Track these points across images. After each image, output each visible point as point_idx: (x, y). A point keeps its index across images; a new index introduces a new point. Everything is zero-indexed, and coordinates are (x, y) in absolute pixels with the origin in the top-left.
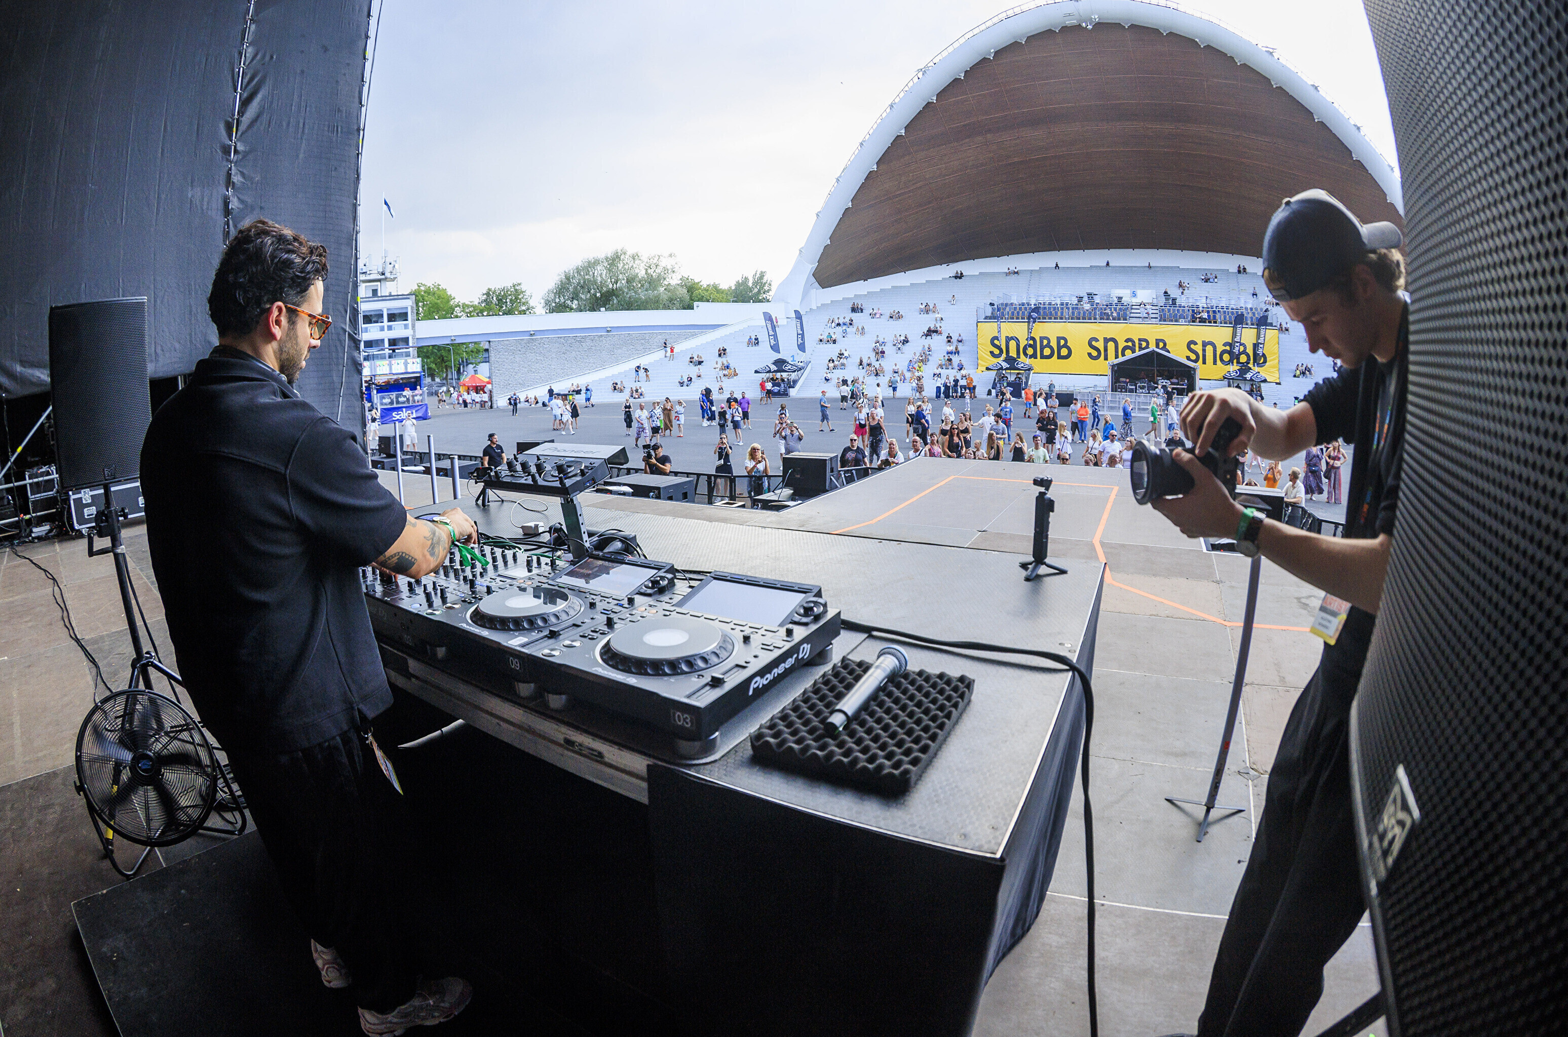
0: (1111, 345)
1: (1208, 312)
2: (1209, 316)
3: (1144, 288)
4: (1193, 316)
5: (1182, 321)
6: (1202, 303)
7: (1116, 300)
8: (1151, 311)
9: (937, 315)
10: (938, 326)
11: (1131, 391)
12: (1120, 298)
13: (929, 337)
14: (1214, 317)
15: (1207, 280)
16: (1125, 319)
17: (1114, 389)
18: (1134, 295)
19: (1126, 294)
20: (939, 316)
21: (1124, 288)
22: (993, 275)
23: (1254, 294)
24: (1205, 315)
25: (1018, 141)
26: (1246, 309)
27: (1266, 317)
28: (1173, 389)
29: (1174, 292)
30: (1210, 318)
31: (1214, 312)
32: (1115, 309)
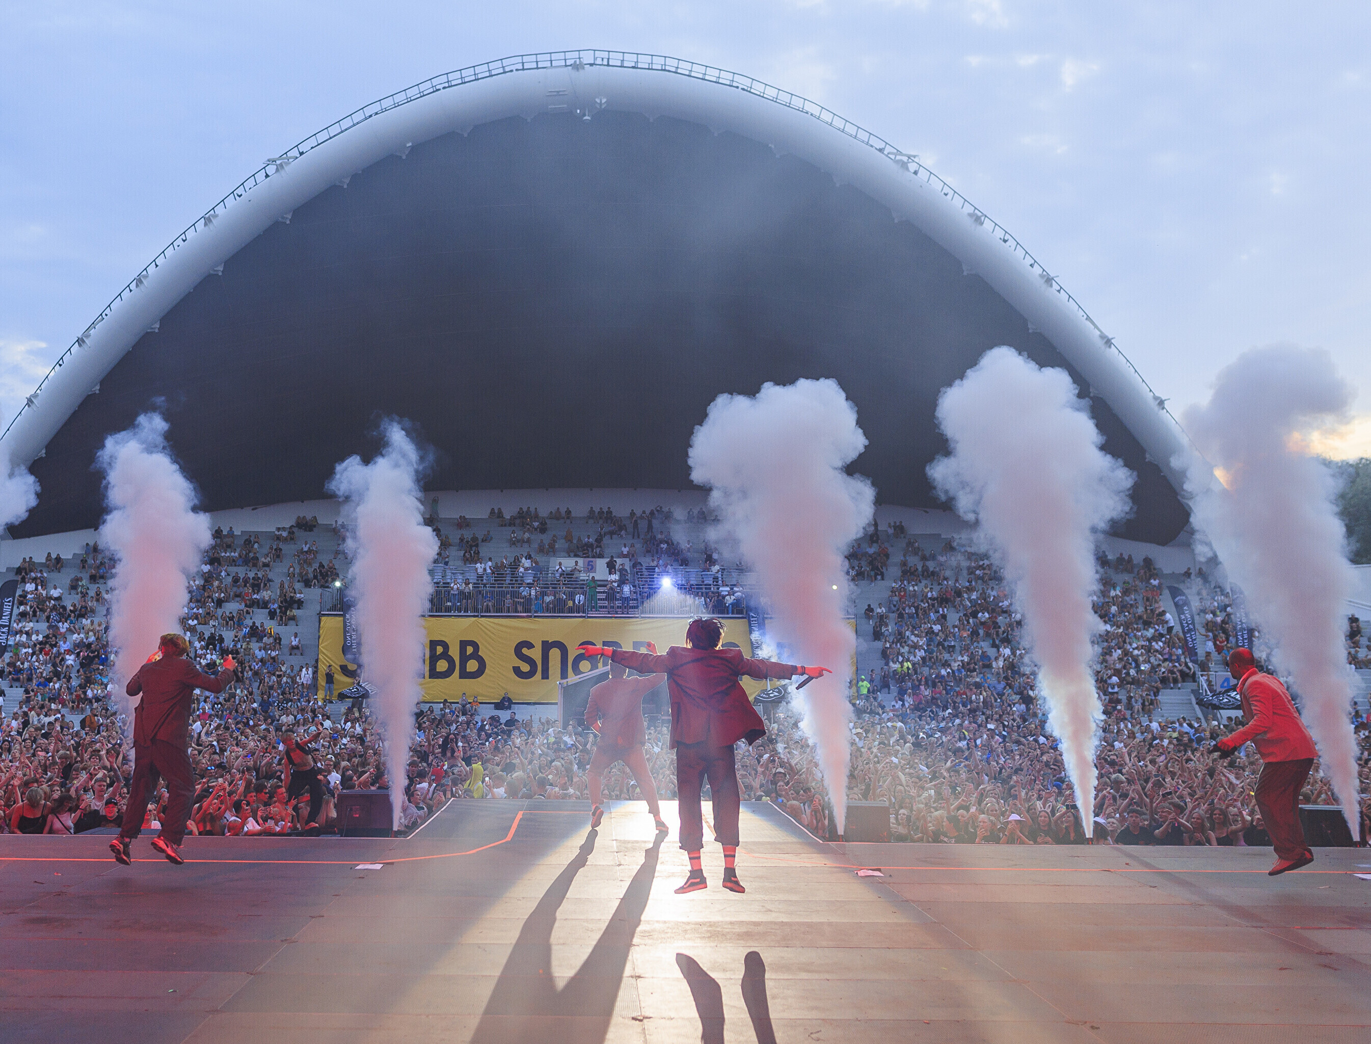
0: (555, 654)
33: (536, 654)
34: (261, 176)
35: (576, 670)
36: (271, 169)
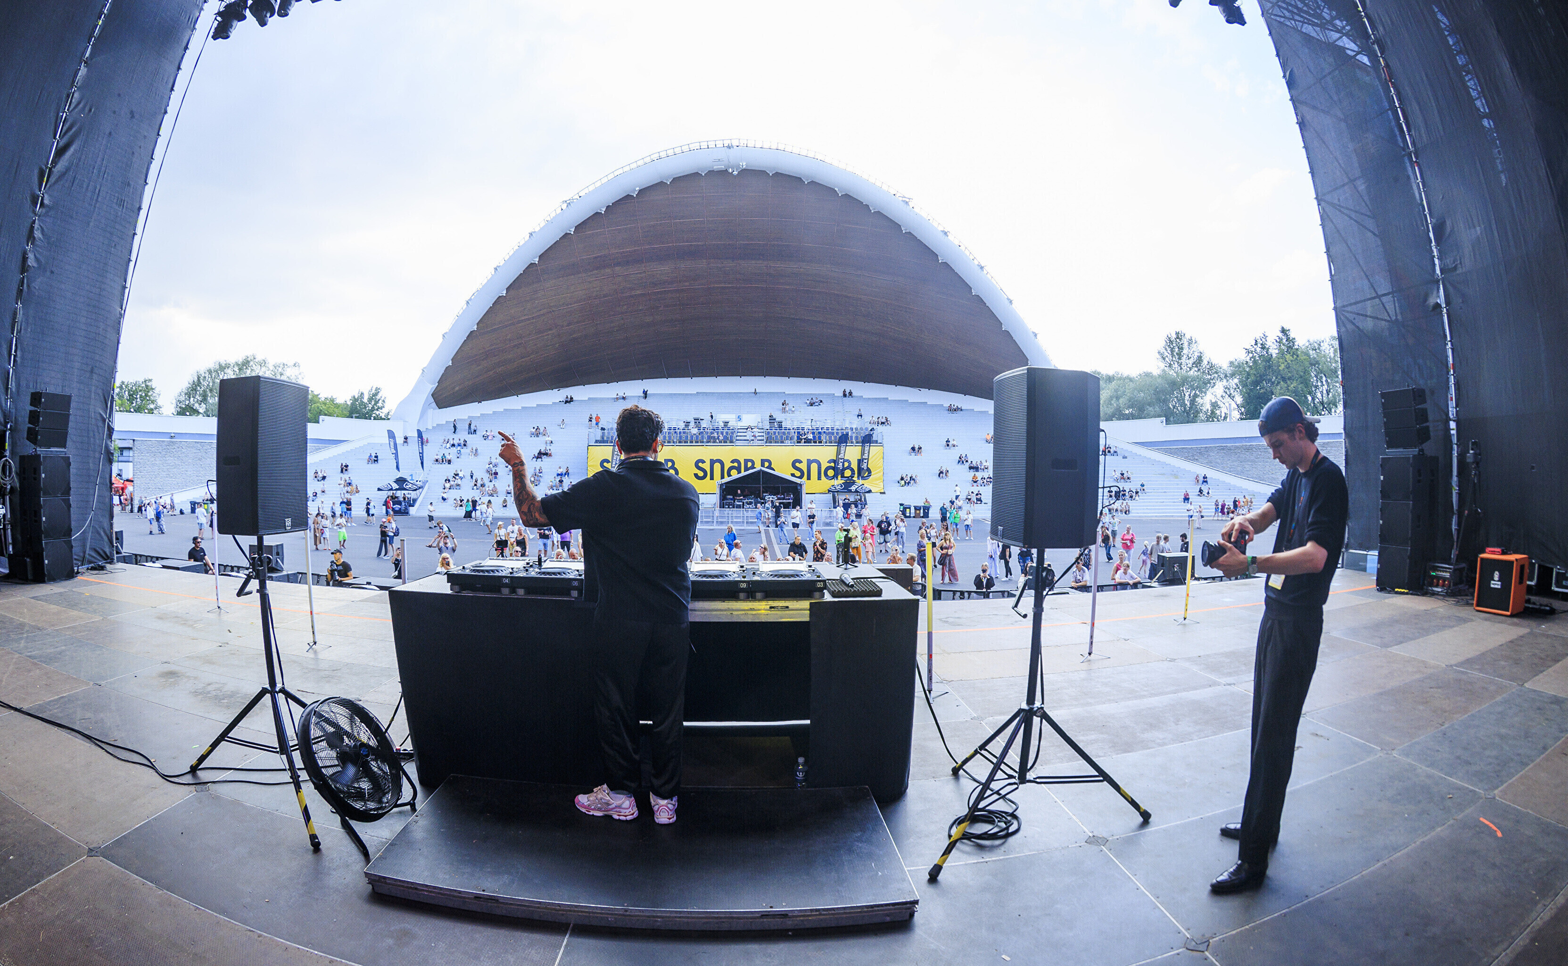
0: (717, 466)
1: (813, 433)
2: (814, 437)
3: (748, 413)
4: (798, 437)
5: (788, 442)
6: (807, 426)
7: (722, 424)
8: (757, 434)
9: (547, 439)
10: (548, 449)
11: (739, 507)
12: (726, 423)
13: (539, 460)
14: (820, 438)
15: (812, 404)
16: (731, 442)
17: (722, 506)
18: (739, 418)
19: (731, 418)
20: (550, 439)
21: (729, 413)
22: (602, 400)
23: (860, 415)
24: (810, 436)
25: (643, 275)
26: (852, 429)
27: (870, 436)
28: (780, 503)
29: (779, 417)
30: (816, 438)
31: (820, 433)
32: (722, 433)
33: (706, 466)
34: (559, 211)
35: (729, 475)
36: (564, 206)
